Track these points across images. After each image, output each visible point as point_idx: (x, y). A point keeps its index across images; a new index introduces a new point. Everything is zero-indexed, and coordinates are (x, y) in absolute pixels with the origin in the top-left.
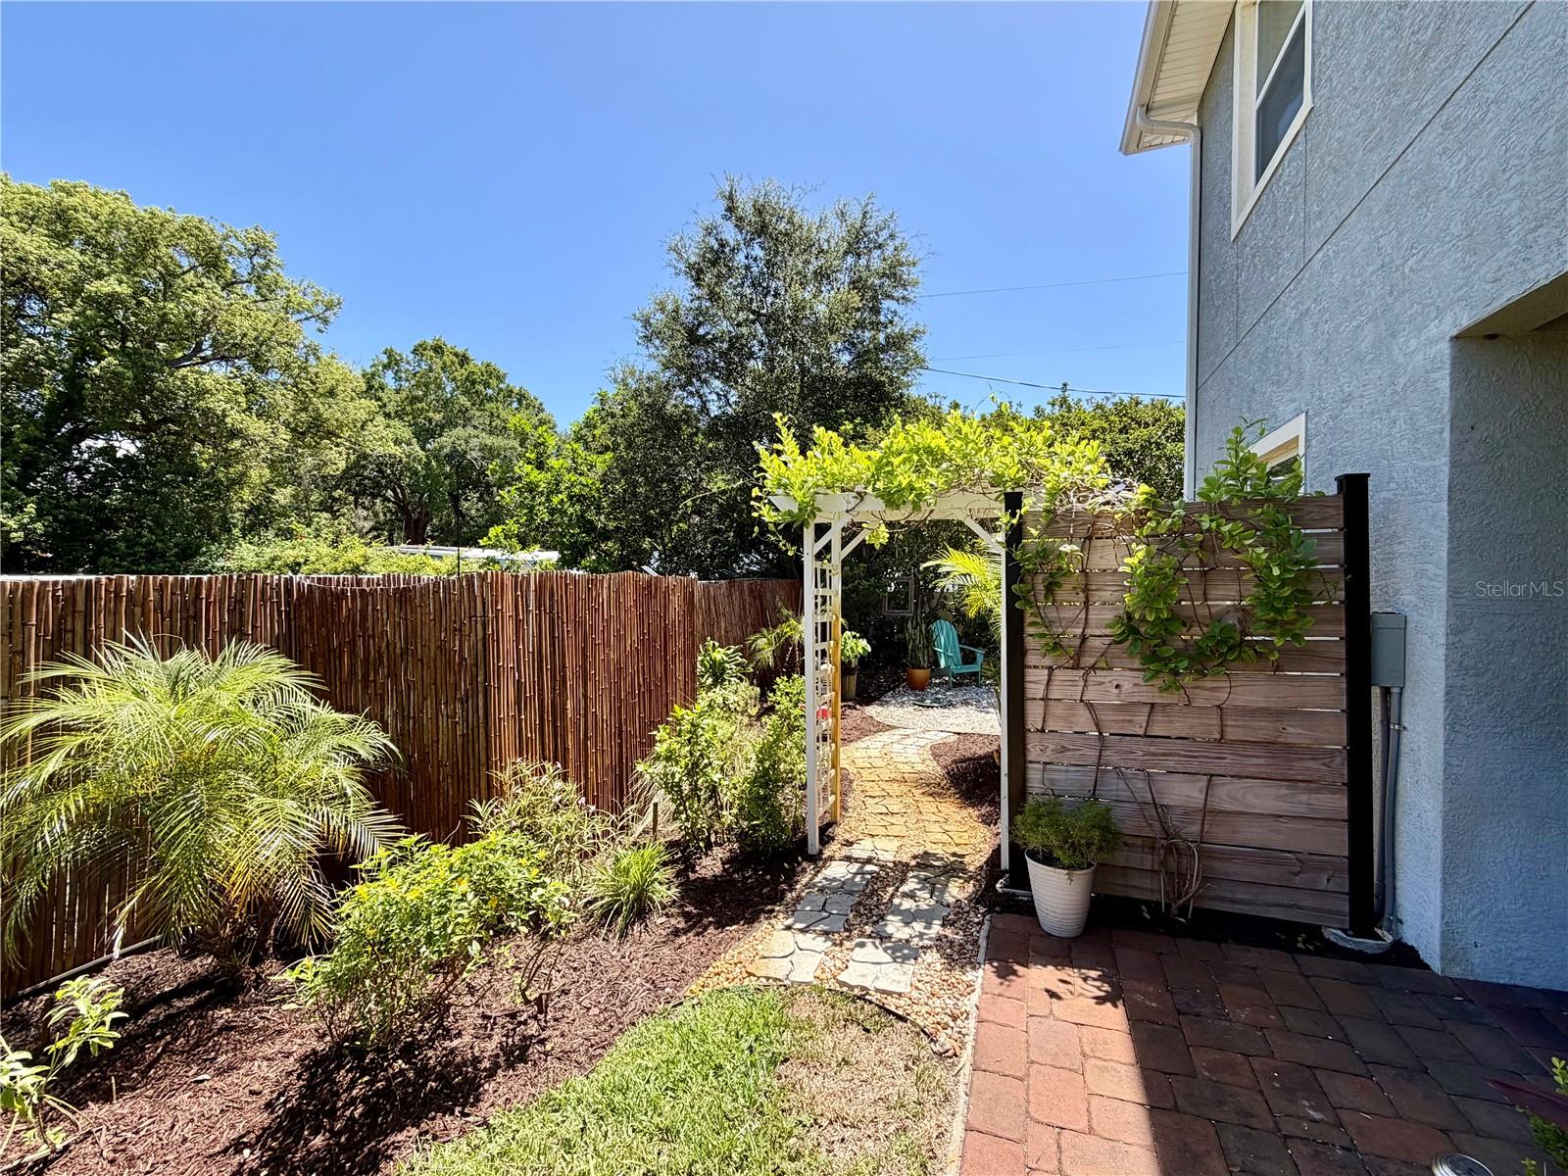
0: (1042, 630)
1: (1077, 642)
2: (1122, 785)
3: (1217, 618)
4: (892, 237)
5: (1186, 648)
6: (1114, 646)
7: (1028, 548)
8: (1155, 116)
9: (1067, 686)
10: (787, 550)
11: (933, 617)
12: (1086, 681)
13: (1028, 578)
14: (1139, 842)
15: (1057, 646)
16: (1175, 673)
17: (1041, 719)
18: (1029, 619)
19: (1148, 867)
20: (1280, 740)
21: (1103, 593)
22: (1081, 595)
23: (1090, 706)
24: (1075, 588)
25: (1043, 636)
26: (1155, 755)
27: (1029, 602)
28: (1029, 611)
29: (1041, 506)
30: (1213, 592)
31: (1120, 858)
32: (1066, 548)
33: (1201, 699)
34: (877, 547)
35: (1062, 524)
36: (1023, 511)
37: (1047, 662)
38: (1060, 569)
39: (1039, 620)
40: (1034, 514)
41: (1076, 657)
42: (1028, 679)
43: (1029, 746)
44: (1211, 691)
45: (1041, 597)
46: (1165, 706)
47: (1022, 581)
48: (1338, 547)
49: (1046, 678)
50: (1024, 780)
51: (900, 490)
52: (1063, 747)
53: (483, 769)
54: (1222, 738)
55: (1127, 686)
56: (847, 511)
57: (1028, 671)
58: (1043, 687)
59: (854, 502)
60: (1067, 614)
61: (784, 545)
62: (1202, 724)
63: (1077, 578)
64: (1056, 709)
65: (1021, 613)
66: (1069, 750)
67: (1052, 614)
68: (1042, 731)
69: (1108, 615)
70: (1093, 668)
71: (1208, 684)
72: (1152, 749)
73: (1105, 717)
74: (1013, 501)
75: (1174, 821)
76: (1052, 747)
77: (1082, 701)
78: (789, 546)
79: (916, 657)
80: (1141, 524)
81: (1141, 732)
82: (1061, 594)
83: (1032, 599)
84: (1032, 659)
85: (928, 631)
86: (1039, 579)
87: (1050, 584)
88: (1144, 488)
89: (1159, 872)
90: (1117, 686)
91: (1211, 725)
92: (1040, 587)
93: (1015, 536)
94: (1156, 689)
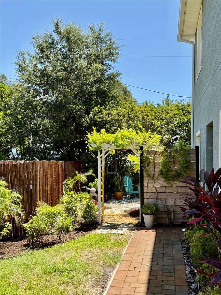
0: (147, 173)
1: (153, 175)
2: (161, 202)
3: (176, 171)
4: (110, 39)
5: (171, 176)
6: (159, 176)
7: (144, 157)
8: (184, 38)
9: (151, 183)
10: (93, 156)
11: (123, 175)
12: (154, 182)
13: (144, 163)
14: (164, 212)
15: (149, 176)
16: (169, 180)
17: (146, 190)
18: (144, 171)
19: (166, 217)
20: (186, 192)
21: (157, 166)
22: (154, 166)
23: (155, 187)
24: (152, 165)
25: (147, 174)
26: (166, 196)
27: (144, 168)
28: (144, 169)
29: (146, 149)
30: (176, 166)
31: (161, 216)
32: (151, 157)
33: (174, 185)
34: (113, 155)
35: (150, 153)
36: (143, 150)
37: (148, 179)
38: (150, 161)
39: (146, 171)
40: (145, 151)
41: (153, 178)
42: (144, 182)
43: (144, 195)
44: (176, 184)
45: (146, 166)
46: (168, 187)
47: (143, 164)
48: (195, 158)
49: (147, 182)
50: (143, 202)
51: (120, 145)
52: (151, 195)
53: (35, 202)
54: (177, 192)
55: (161, 183)
56: (108, 148)
57: (144, 181)
58: (147, 184)
59: (109, 146)
60: (151, 170)
61: (92, 155)
62: (174, 190)
63: (153, 163)
64: (149, 188)
65: (143, 170)
66: (151, 196)
67: (148, 170)
68: (147, 192)
69: (158, 170)
70: (156, 180)
71: (175, 183)
72: (166, 195)
73: (158, 189)
74: (141, 148)
75: (170, 208)
76: (149, 195)
77: (154, 186)
78: (93, 155)
79: (118, 188)
80: (163, 153)
81: (164, 192)
82: (150, 166)
83: (145, 167)
84: (145, 178)
85: (122, 179)
86: (146, 163)
87: (148, 164)
88: (164, 147)
89: (167, 218)
90: (160, 183)
91: (175, 190)
92: (146, 165)
93: (142, 155)
94: (166, 184)
